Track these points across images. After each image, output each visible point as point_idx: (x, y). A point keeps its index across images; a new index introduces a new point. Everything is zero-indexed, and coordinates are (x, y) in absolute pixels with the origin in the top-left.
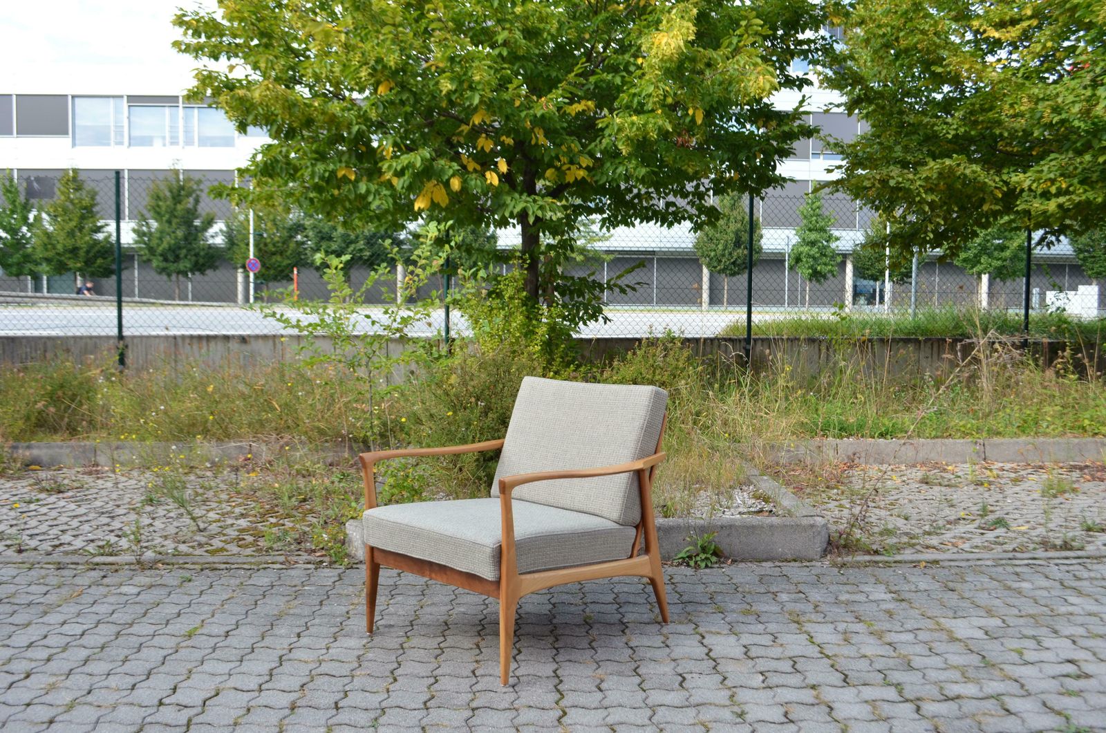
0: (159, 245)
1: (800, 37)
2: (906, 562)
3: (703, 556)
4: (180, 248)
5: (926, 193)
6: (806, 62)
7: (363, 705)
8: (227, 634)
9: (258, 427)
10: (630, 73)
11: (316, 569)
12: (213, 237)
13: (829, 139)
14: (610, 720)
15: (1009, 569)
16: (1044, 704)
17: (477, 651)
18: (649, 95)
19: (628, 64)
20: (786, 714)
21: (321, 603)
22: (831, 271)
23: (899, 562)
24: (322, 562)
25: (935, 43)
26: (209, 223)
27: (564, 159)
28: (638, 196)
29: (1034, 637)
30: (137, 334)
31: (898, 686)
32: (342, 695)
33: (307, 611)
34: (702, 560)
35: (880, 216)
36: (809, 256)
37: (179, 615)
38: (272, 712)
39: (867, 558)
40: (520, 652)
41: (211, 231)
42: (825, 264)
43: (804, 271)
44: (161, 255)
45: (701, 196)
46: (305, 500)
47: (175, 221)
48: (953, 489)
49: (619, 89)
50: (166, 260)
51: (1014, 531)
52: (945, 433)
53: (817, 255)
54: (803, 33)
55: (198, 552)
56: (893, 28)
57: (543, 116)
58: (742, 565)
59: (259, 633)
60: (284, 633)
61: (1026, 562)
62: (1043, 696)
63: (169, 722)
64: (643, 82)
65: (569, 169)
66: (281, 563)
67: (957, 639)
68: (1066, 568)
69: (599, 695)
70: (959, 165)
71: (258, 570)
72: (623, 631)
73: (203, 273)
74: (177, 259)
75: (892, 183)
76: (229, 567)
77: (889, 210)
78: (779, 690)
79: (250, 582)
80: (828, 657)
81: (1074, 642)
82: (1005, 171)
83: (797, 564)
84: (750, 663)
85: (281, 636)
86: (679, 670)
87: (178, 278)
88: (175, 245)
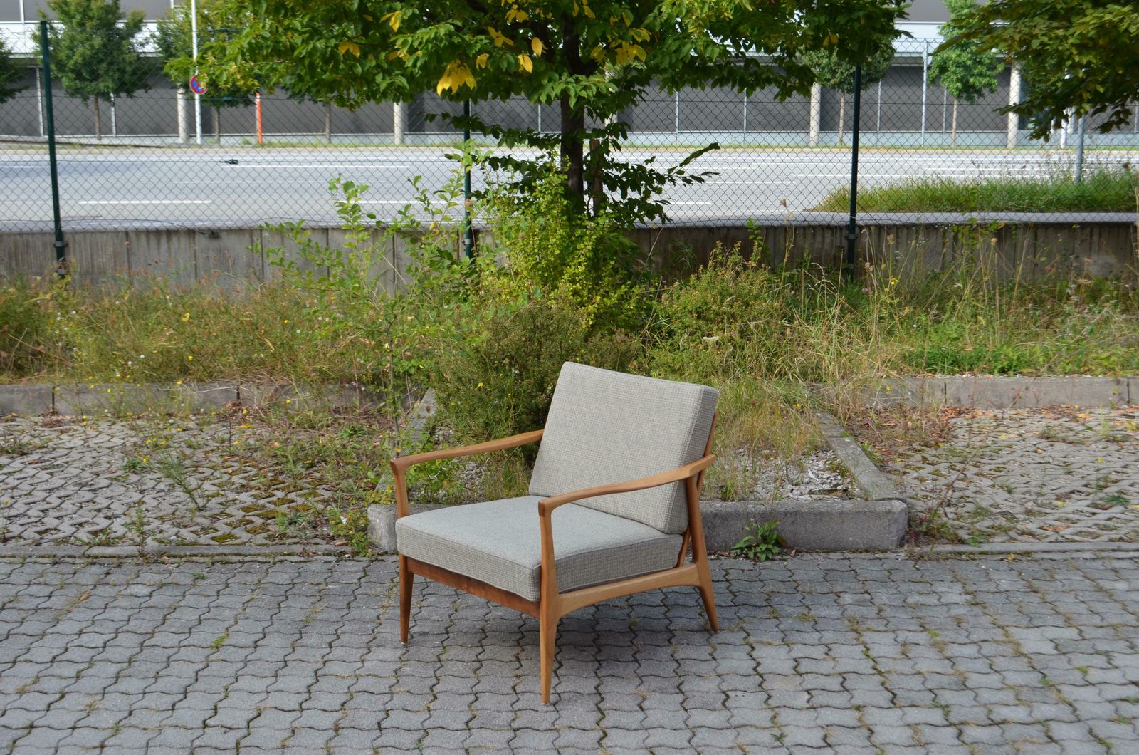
0: (69, 58)
4: (101, 61)
12: (142, 45)
14: (649, 743)
16: (1090, 731)
20: (825, 739)
22: (990, 85)
26: (136, 26)
36: (958, 65)
41: (140, 37)
42: (981, 75)
43: (950, 85)
44: (73, 71)
47: (89, 24)
50: (79, 76)
53: (969, 63)
62: (1092, 723)
73: (130, 93)
74: (95, 77)
87: (96, 102)
88: (92, 57)
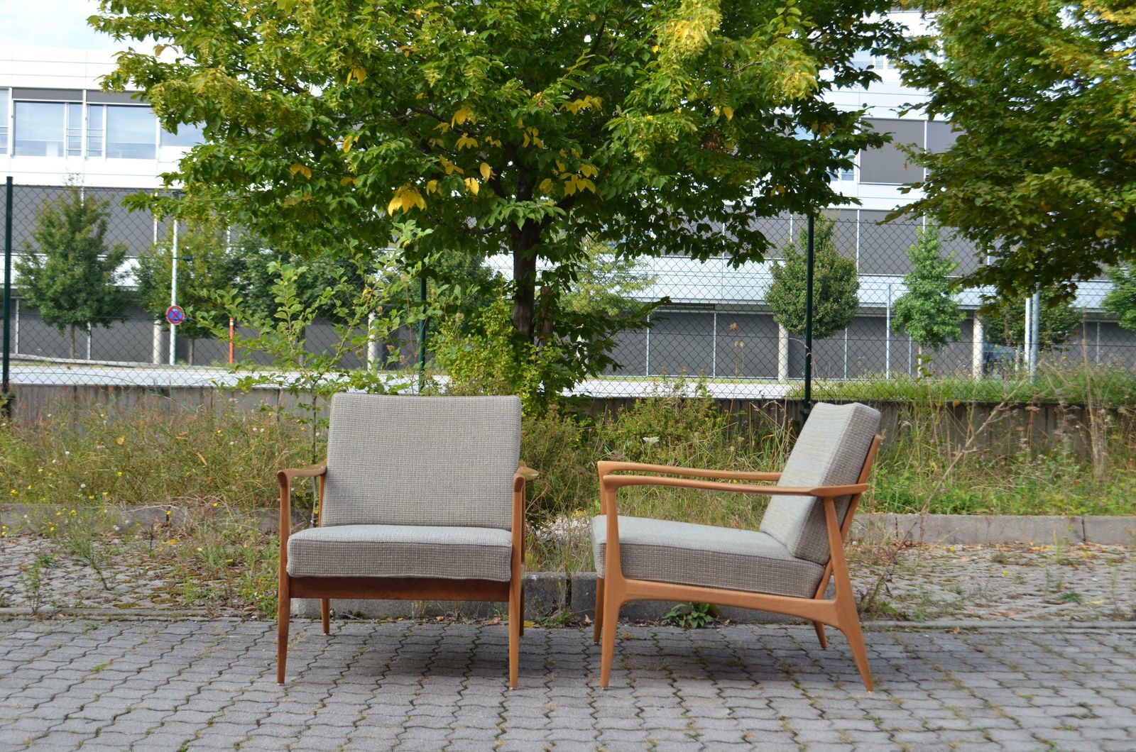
0: (49, 286)
1: (866, 20)
2: (937, 628)
3: (695, 615)
4: (79, 291)
5: (1023, 214)
6: (868, 52)
7: (288, 722)
8: (139, 671)
9: (179, 488)
10: (643, 63)
11: (243, 621)
12: (122, 277)
13: (913, 149)
14: (551, 738)
15: (1060, 636)
16: (1034, 736)
17: (419, 687)
18: (666, 91)
19: (640, 51)
20: (744, 738)
21: (247, 649)
22: (953, 333)
23: (929, 628)
24: (250, 615)
25: (1031, 29)
26: (118, 258)
27: (562, 167)
28: (664, 216)
29: (1053, 688)
30: (27, 382)
31: (879, 722)
32: (265, 715)
33: (230, 655)
34: (695, 619)
35: (977, 246)
36: (923, 312)
37: (84, 655)
38: (188, 726)
39: (891, 623)
40: (466, 688)
41: (120, 270)
42: (944, 323)
43: (915, 332)
44: (52, 300)
45: (743, 219)
46: (233, 564)
47: (71, 256)
48: (1031, 568)
49: (630, 83)
50: (59, 306)
51: (1086, 606)
52: (1038, 508)
53: (933, 311)
54: (868, 15)
55: (107, 606)
56: (983, 9)
57: (537, 114)
58: (740, 627)
59: (176, 670)
60: (204, 671)
61: (1082, 630)
62: (1034, 730)
63: (77, 730)
64: (658, 75)
65: (569, 179)
66: (203, 616)
67: (964, 688)
68: (1129, 637)
69: (547, 720)
70: (1061, 180)
71: (176, 622)
72: (586, 675)
73: (106, 324)
74: (73, 305)
75: (979, 202)
76: (141, 618)
77: (986, 239)
78: (744, 720)
79: (166, 631)
80: (809, 698)
81: (1098, 693)
82: (1126, 187)
83: (807, 627)
84: (721, 700)
85: (200, 673)
86: (639, 704)
87: (73, 331)
88: (71, 286)
